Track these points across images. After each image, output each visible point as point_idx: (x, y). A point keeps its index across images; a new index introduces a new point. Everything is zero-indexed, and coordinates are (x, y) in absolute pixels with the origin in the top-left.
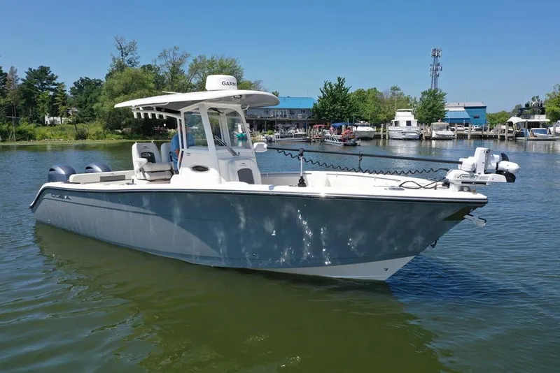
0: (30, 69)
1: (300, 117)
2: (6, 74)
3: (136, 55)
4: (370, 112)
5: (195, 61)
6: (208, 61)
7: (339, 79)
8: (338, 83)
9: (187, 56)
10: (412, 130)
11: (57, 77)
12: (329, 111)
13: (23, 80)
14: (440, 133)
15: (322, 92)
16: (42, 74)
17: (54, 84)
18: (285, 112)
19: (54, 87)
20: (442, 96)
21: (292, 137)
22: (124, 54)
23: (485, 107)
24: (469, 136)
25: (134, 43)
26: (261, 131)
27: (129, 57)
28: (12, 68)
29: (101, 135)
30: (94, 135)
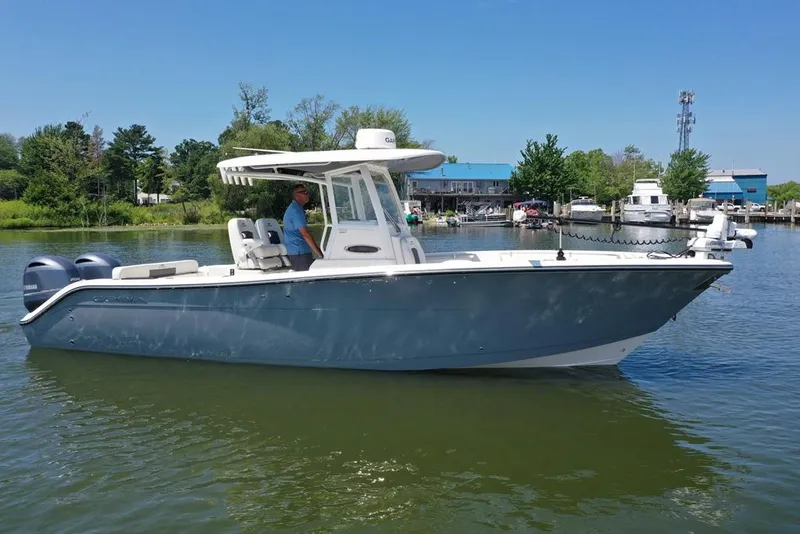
0: (120, 129)
1: (491, 191)
2: (88, 136)
3: (267, 108)
4: (595, 183)
5: (345, 114)
6: (363, 114)
7: (549, 137)
8: (546, 142)
9: (335, 107)
10: (660, 210)
11: (154, 139)
12: (534, 183)
13: (110, 144)
14: (702, 213)
15: (524, 156)
16: (135, 136)
17: (150, 149)
18: (470, 184)
19: (150, 153)
20: (702, 160)
21: (484, 219)
22: (250, 106)
23: (765, 176)
24: (747, 219)
25: (264, 91)
26: (436, 212)
27: (257, 109)
28: (96, 129)
29: (218, 218)
30: (208, 218)
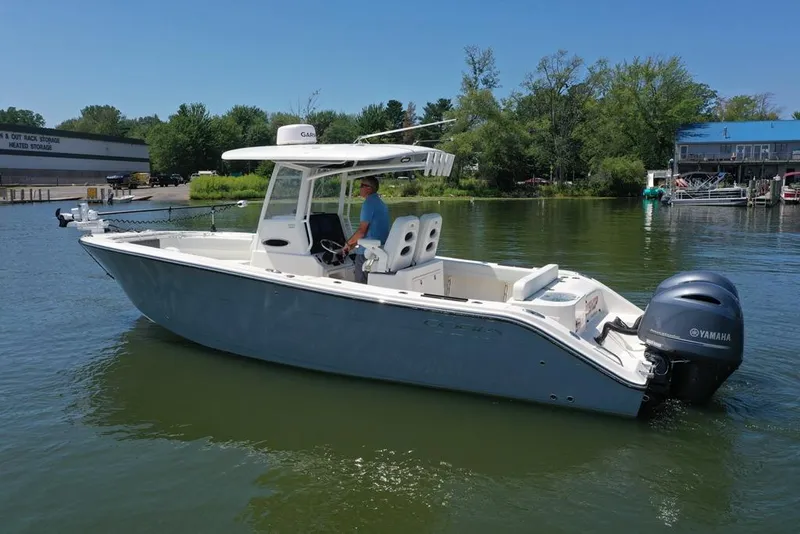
0: (428, 104)
2: (405, 112)
3: (495, 71)
16: (441, 110)
18: (766, 147)
22: (478, 70)
25: (489, 53)
27: (485, 73)
28: (412, 104)
29: (436, 190)
30: (427, 190)
